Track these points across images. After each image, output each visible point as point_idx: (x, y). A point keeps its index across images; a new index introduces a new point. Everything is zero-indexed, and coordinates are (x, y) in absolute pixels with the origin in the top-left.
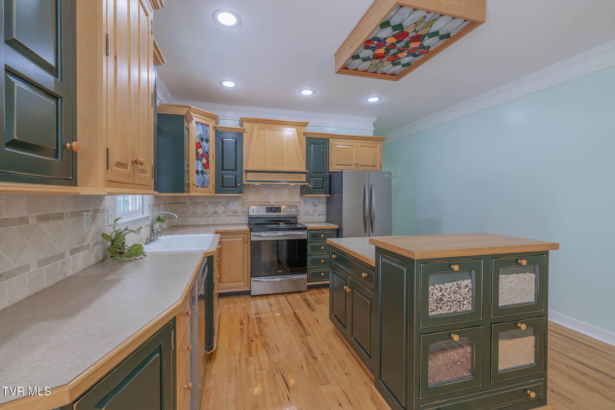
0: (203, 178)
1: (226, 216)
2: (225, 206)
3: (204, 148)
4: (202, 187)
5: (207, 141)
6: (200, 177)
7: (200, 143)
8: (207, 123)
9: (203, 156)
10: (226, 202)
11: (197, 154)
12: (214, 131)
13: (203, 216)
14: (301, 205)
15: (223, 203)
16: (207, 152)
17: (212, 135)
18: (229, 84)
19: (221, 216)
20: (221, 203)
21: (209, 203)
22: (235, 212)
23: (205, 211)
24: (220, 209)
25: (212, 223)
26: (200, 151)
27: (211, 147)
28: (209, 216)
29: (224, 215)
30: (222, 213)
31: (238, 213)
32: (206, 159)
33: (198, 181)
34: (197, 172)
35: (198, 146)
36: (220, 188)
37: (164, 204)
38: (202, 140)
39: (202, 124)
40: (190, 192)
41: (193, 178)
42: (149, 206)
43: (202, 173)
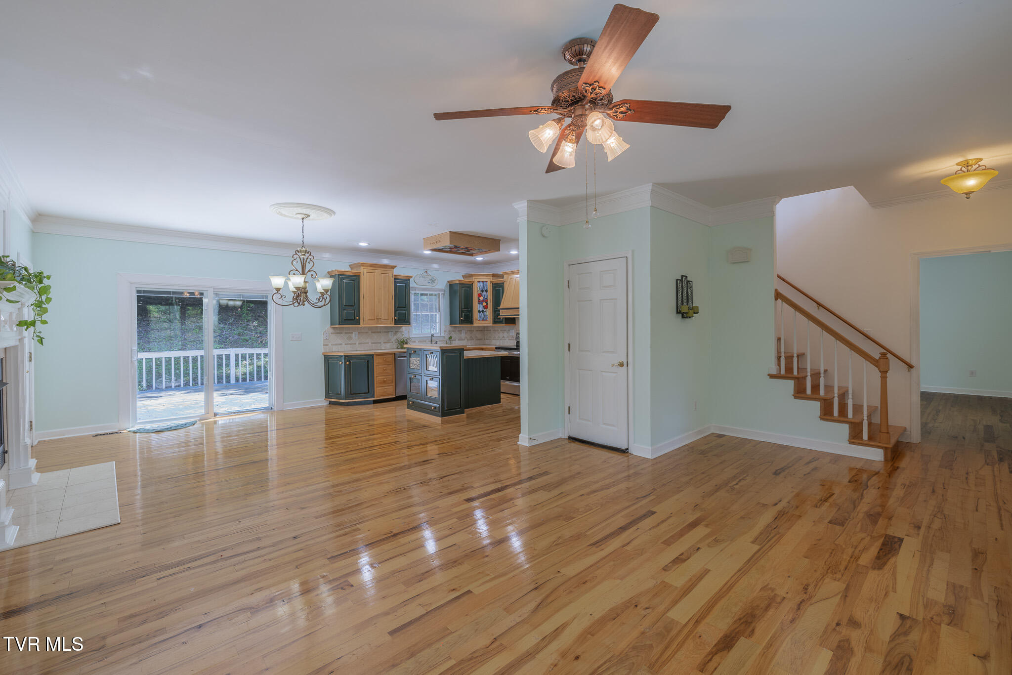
0: (484, 314)
3: (484, 296)
4: (483, 320)
5: (486, 291)
6: (481, 314)
7: (481, 293)
8: (487, 280)
9: (483, 301)
11: (479, 300)
12: (491, 284)
16: (486, 298)
17: (489, 287)
20: (505, 330)
21: (501, 330)
24: (506, 335)
26: (481, 298)
27: (489, 295)
32: (486, 303)
33: (480, 317)
34: (479, 311)
35: (480, 295)
36: (496, 320)
37: (468, 331)
38: (483, 291)
39: (483, 282)
40: (473, 324)
41: (476, 315)
42: (445, 331)
43: (483, 311)
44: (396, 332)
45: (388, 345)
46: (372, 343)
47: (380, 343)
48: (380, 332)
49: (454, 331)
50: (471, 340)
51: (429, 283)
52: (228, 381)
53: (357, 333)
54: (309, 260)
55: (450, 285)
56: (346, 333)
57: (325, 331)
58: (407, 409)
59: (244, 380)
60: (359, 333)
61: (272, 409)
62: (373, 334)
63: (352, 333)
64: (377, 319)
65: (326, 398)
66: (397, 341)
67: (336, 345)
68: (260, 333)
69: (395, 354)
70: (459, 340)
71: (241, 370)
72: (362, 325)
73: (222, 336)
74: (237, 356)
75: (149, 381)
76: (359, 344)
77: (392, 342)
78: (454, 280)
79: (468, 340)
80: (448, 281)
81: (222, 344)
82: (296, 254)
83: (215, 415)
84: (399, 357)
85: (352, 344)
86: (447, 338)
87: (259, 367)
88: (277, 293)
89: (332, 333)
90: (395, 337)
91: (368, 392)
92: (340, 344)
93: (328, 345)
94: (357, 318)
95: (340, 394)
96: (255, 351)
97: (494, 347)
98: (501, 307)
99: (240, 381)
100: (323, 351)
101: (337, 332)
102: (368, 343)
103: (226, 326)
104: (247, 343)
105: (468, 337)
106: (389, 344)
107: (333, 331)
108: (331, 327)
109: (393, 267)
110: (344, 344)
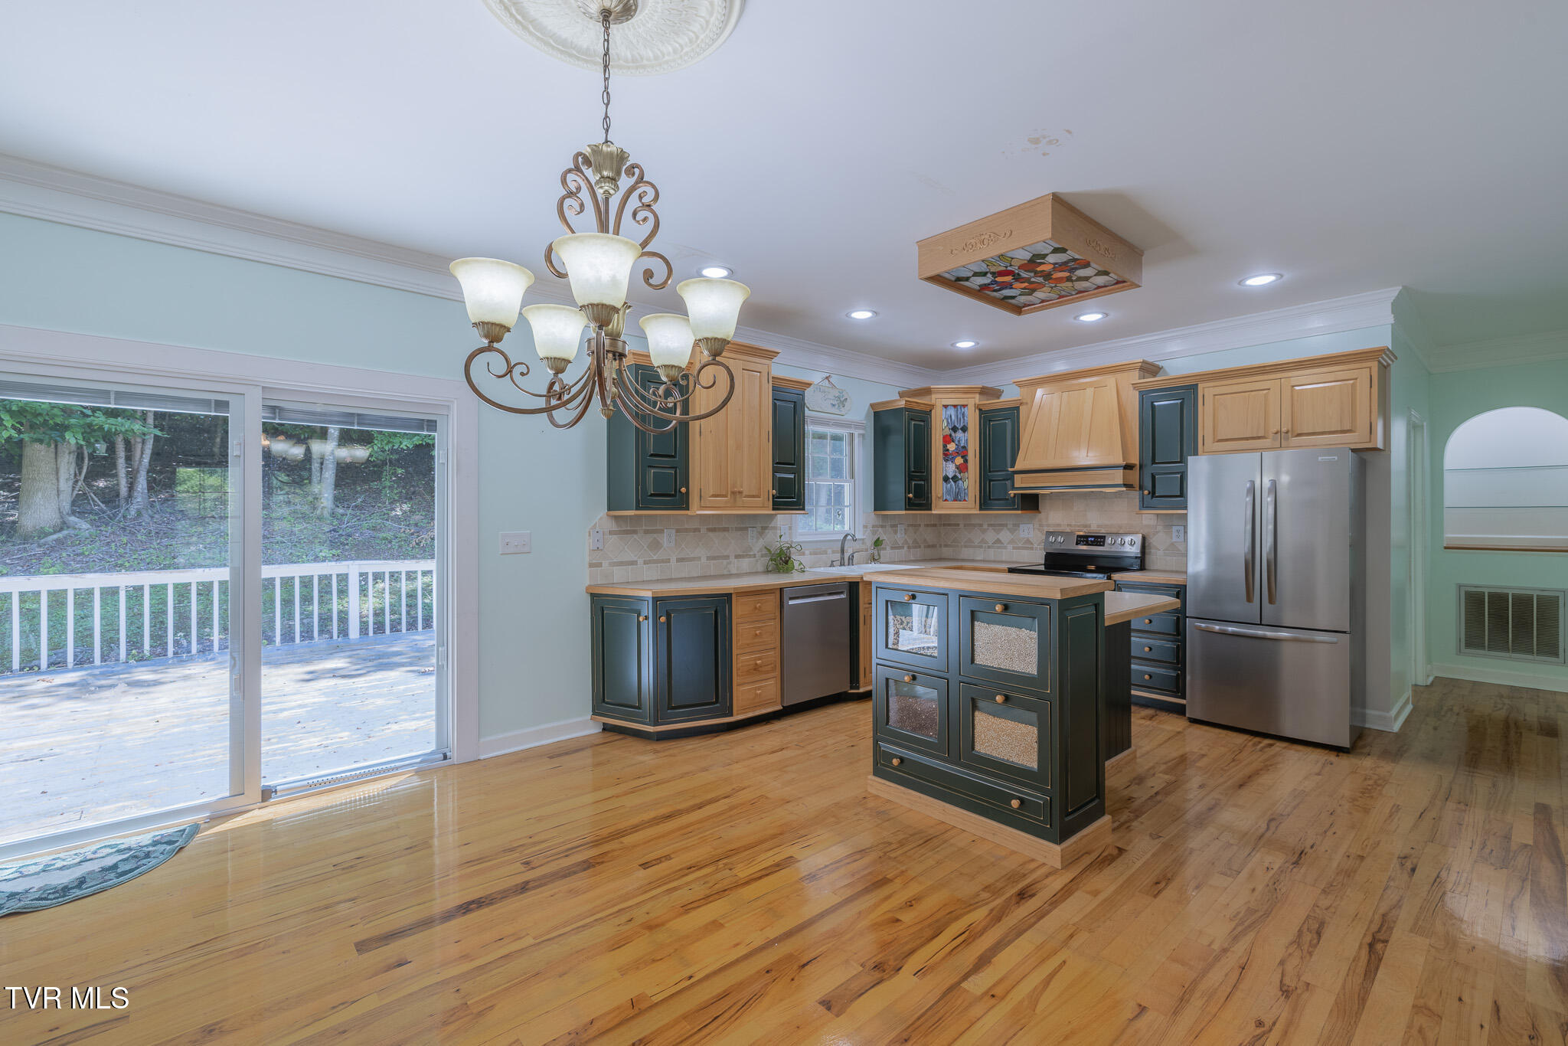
0: (957, 486)
1: (1014, 548)
2: (1012, 531)
3: (959, 441)
4: (955, 500)
5: (964, 429)
6: (951, 486)
7: (951, 435)
8: (965, 403)
9: (956, 453)
10: (1014, 525)
11: (946, 451)
12: (977, 411)
13: (981, 547)
14: (1157, 532)
15: (1009, 527)
16: (964, 447)
17: (972, 420)
18: (965, 345)
19: (1005, 548)
20: (1006, 525)
21: (989, 525)
22: (1028, 541)
23: (983, 539)
24: (1005, 536)
25: (993, 559)
26: (952, 447)
27: (971, 440)
28: (989, 547)
29: (1010, 547)
30: (1008, 543)
31: (1032, 544)
32: (962, 457)
33: (948, 492)
34: (946, 479)
35: (948, 439)
36: (986, 501)
37: (909, 526)
38: (955, 429)
39: (955, 406)
40: (931, 510)
41: (938, 488)
42: (865, 527)
43: (955, 479)
44: (764, 528)
45: (745, 564)
46: (709, 558)
47: (727, 557)
48: (726, 530)
49: (882, 526)
50: (915, 547)
51: (834, 405)
52: (344, 632)
53: (674, 531)
54: (633, 202)
55: (874, 412)
56: (647, 532)
57: (594, 526)
58: (871, 777)
59: (379, 628)
60: (678, 531)
61: (445, 757)
62: (711, 534)
63: (661, 531)
64: (733, 493)
65: (594, 713)
66: (765, 552)
67: (621, 564)
68: (416, 525)
69: (781, 590)
70: (892, 548)
71: (371, 603)
72: (695, 510)
73: (340, 533)
74: (363, 576)
75: (159, 638)
76: (679, 560)
77: (754, 556)
78: (888, 402)
79: (909, 548)
80: (872, 406)
81: (338, 548)
82: (578, 169)
83: (267, 794)
84: (791, 599)
85: (663, 561)
86: (869, 543)
87: (412, 595)
88: (489, 349)
89: (611, 533)
90: (761, 542)
91: (717, 702)
92: (633, 563)
93: (600, 565)
94: (683, 490)
95: (639, 708)
96: (403, 566)
97: (1006, 566)
98: (1018, 466)
99: (371, 633)
100: (587, 583)
101: (628, 529)
102: (699, 558)
103: (350, 511)
104: (389, 546)
105: (910, 542)
106: (747, 560)
107: (614, 526)
108: (608, 515)
109: (770, 355)
110: (640, 561)
